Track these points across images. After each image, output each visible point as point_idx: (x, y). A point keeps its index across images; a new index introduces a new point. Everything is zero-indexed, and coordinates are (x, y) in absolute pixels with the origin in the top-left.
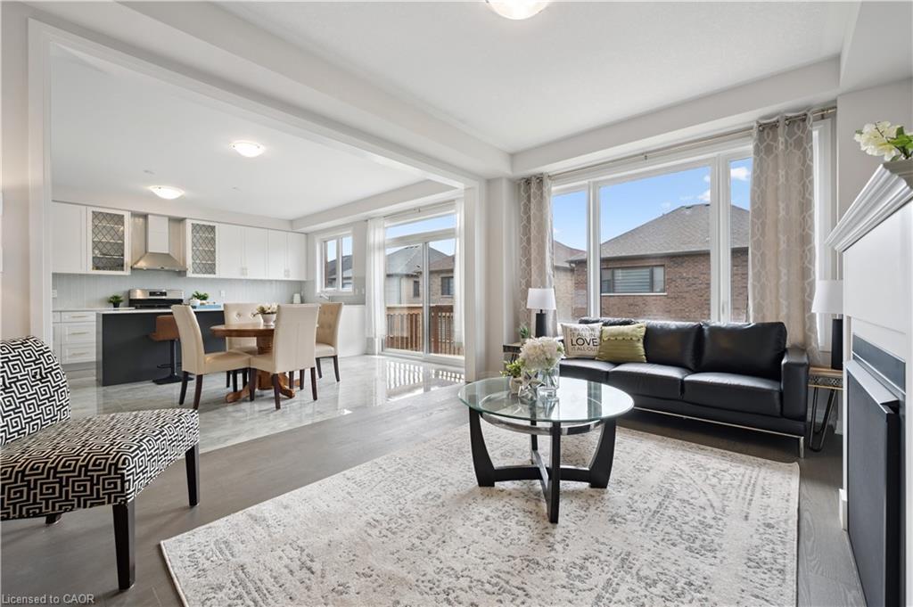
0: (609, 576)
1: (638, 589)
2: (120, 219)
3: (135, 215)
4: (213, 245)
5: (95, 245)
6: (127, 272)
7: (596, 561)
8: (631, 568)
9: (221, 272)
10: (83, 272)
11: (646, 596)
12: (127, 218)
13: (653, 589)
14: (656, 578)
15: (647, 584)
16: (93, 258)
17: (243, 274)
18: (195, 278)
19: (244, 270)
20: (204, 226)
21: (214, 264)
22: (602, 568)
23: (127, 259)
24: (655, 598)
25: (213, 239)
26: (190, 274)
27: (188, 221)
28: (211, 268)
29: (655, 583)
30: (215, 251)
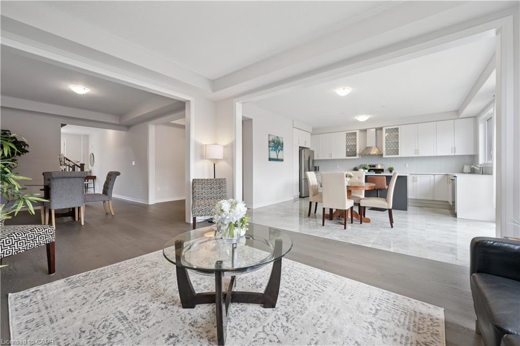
0: (130, 320)
1: (113, 329)
2: (355, 133)
3: (361, 130)
4: (397, 138)
5: (347, 147)
6: (357, 157)
7: (143, 318)
8: (127, 331)
9: (402, 154)
10: (343, 158)
11: (106, 331)
12: (358, 132)
13: (107, 336)
14: (111, 340)
15: (112, 334)
16: (346, 152)
17: (416, 154)
18: (387, 158)
19: (417, 151)
20: (392, 129)
21: (398, 150)
22: (136, 319)
23: (358, 151)
24: (102, 334)
25: (398, 135)
26: (384, 156)
27: (383, 128)
28: (396, 152)
29: (109, 338)
30: (398, 142)
